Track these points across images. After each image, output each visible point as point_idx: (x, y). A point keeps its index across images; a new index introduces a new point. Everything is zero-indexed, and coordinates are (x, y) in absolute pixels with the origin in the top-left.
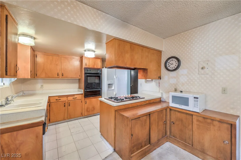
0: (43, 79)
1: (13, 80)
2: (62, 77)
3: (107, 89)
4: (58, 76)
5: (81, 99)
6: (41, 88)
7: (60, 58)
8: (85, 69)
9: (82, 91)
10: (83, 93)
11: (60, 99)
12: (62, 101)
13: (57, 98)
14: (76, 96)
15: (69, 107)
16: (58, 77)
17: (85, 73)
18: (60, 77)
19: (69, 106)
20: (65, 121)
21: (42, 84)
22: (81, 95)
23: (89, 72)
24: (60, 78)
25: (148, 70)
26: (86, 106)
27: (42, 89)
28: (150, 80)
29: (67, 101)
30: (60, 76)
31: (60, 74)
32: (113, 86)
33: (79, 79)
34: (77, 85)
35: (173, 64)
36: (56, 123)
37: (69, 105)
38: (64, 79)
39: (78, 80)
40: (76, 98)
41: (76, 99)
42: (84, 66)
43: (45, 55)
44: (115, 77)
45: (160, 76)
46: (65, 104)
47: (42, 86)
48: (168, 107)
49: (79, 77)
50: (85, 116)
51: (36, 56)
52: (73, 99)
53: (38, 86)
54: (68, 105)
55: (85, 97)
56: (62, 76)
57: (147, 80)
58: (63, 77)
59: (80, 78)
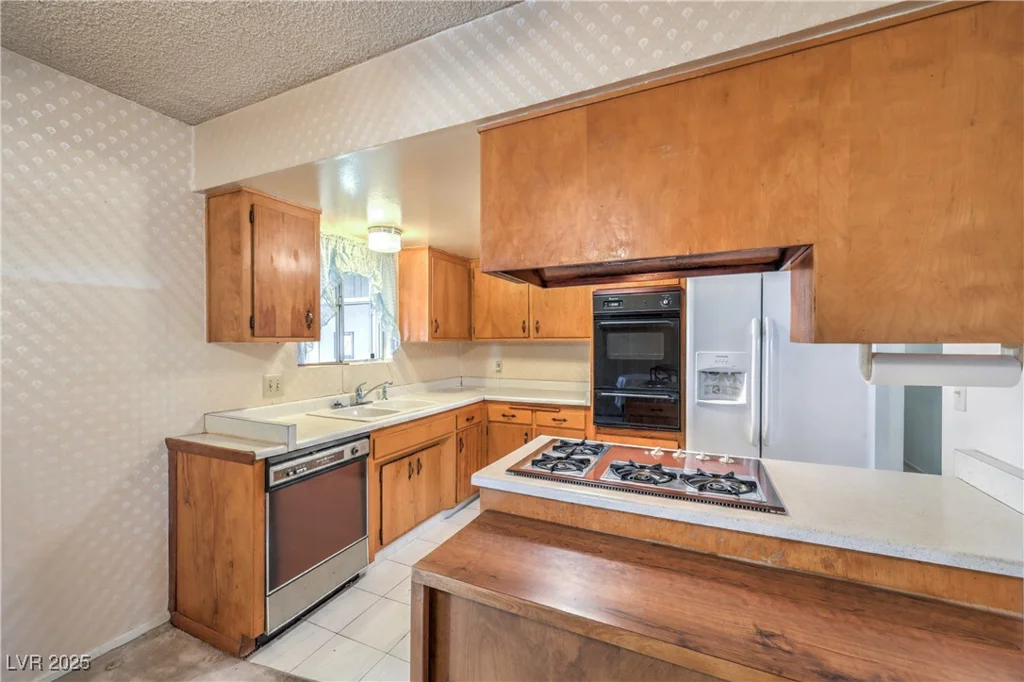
2: (536, 334)
3: (696, 400)
4: (525, 331)
5: (583, 427)
6: (496, 371)
8: (597, 298)
9: (587, 398)
10: (589, 404)
11: (513, 416)
12: (519, 422)
13: (506, 408)
14: (562, 414)
16: (526, 334)
17: (597, 317)
18: (531, 335)
21: (499, 359)
22: (581, 414)
23: (614, 308)
24: (531, 339)
25: (817, 256)
29: (535, 427)
30: (531, 330)
31: (531, 325)
32: (742, 381)
40: (565, 420)
41: (564, 425)
44: (753, 329)
46: (526, 434)
47: (499, 365)
52: (554, 424)
53: (492, 364)
55: (597, 424)
56: (536, 331)
58: (539, 335)
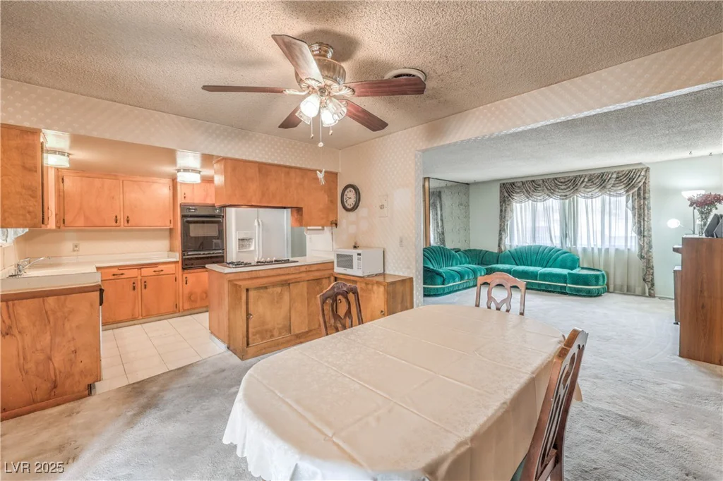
0: (80, 230)
1: (21, 232)
2: (126, 224)
3: (237, 251)
4: (116, 222)
5: (174, 272)
6: (74, 251)
7: (121, 182)
8: (183, 207)
9: (177, 257)
10: (178, 260)
11: (122, 274)
12: (127, 277)
13: (116, 271)
14: (160, 267)
15: (144, 291)
16: (117, 224)
17: (183, 216)
18: (122, 223)
19: (145, 288)
20: (136, 322)
21: (76, 242)
22: (173, 265)
23: (192, 212)
24: (123, 227)
25: (304, 209)
26: (187, 289)
27: (75, 253)
28: (320, 228)
29: (140, 278)
30: (122, 221)
31: (122, 219)
32: (252, 242)
33: (171, 230)
34: (165, 244)
35: (351, 197)
36: (115, 325)
37: (145, 285)
38: (131, 230)
39: (168, 233)
40: (162, 271)
41: (162, 273)
42: (180, 200)
43: (84, 178)
44: (256, 224)
45: (336, 221)
46: (134, 283)
47: (76, 246)
48: (332, 275)
49: (168, 224)
50: (184, 310)
51: (63, 179)
52: (154, 274)
53: (68, 246)
54: (143, 287)
55: (184, 269)
56: (126, 222)
57: (308, 228)
58: (129, 224)
59: (172, 227)
